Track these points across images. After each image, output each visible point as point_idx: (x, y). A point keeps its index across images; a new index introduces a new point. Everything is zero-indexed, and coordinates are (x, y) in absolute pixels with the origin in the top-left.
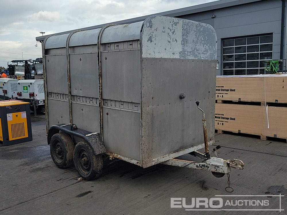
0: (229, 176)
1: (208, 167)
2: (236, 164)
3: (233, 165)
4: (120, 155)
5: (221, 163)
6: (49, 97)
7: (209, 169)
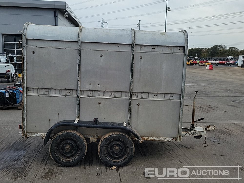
0: (206, 137)
1: (196, 133)
2: (211, 128)
3: (209, 129)
4: (152, 137)
5: (201, 129)
6: (28, 93)
7: (197, 134)
